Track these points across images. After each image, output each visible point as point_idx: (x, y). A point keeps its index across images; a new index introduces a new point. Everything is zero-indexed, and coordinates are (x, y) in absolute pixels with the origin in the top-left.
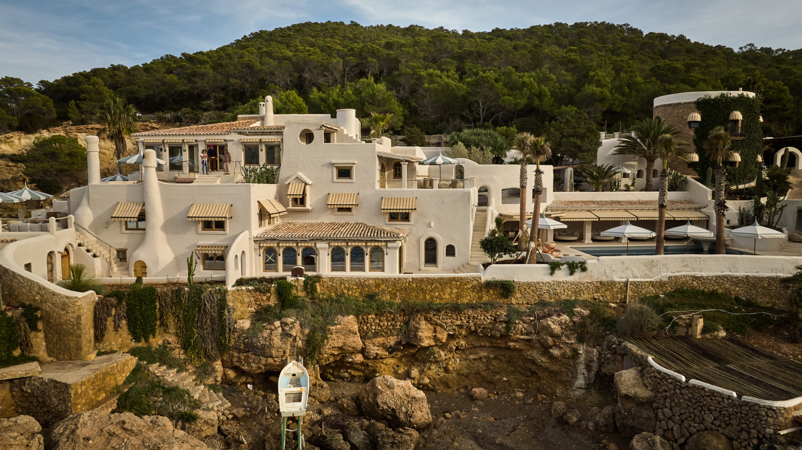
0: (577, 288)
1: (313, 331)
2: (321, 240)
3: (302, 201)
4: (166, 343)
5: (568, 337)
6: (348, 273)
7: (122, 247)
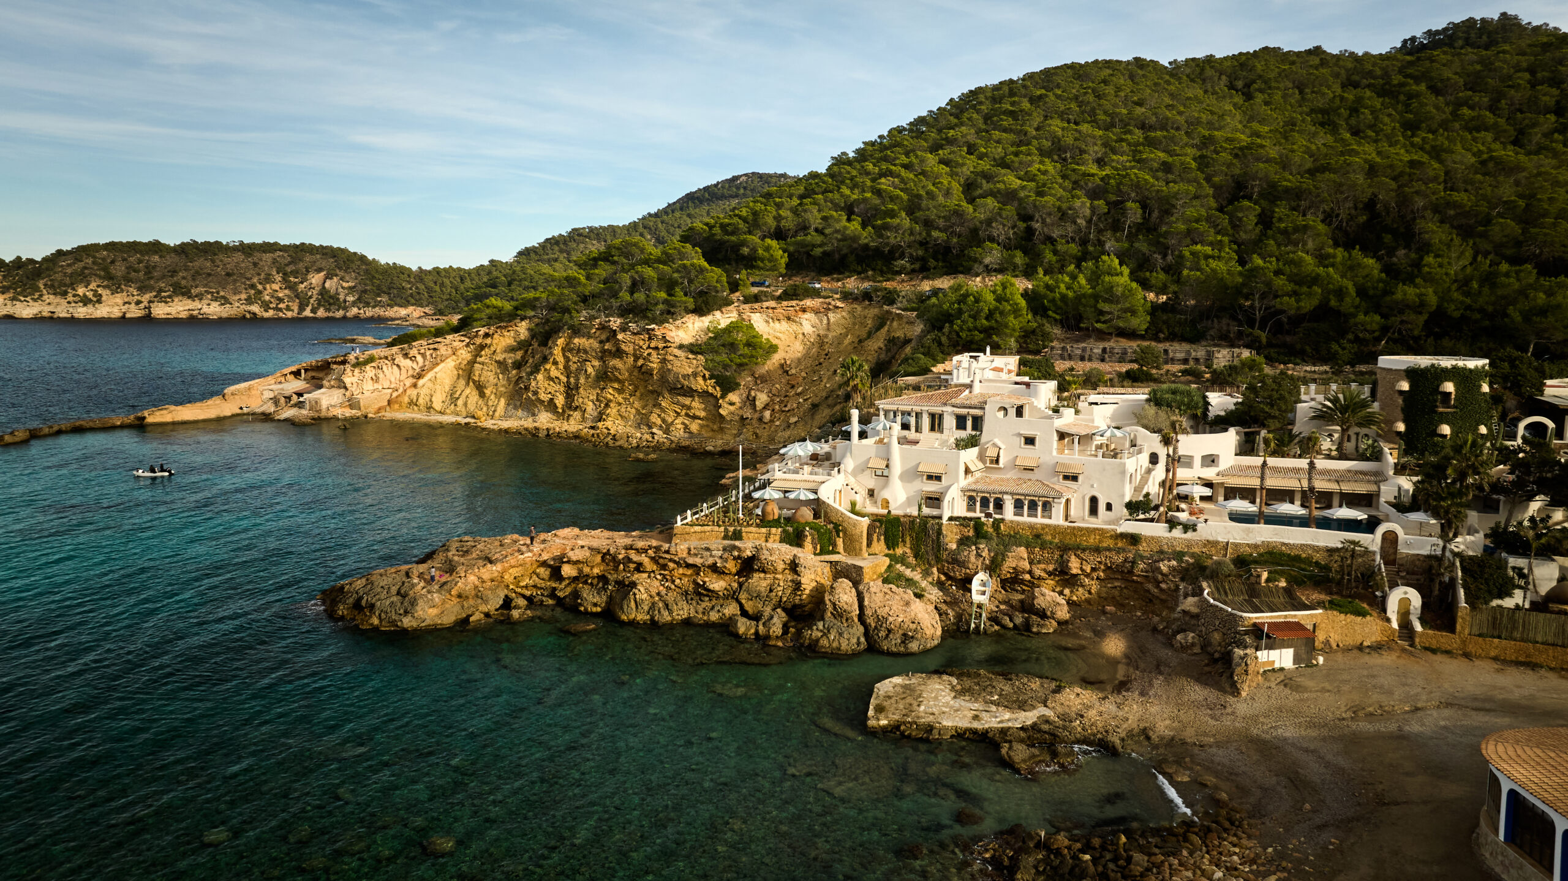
0: (1189, 544)
1: (996, 554)
2: (1007, 493)
3: (997, 461)
4: (905, 553)
5: (1174, 576)
6: (1025, 519)
7: (871, 487)
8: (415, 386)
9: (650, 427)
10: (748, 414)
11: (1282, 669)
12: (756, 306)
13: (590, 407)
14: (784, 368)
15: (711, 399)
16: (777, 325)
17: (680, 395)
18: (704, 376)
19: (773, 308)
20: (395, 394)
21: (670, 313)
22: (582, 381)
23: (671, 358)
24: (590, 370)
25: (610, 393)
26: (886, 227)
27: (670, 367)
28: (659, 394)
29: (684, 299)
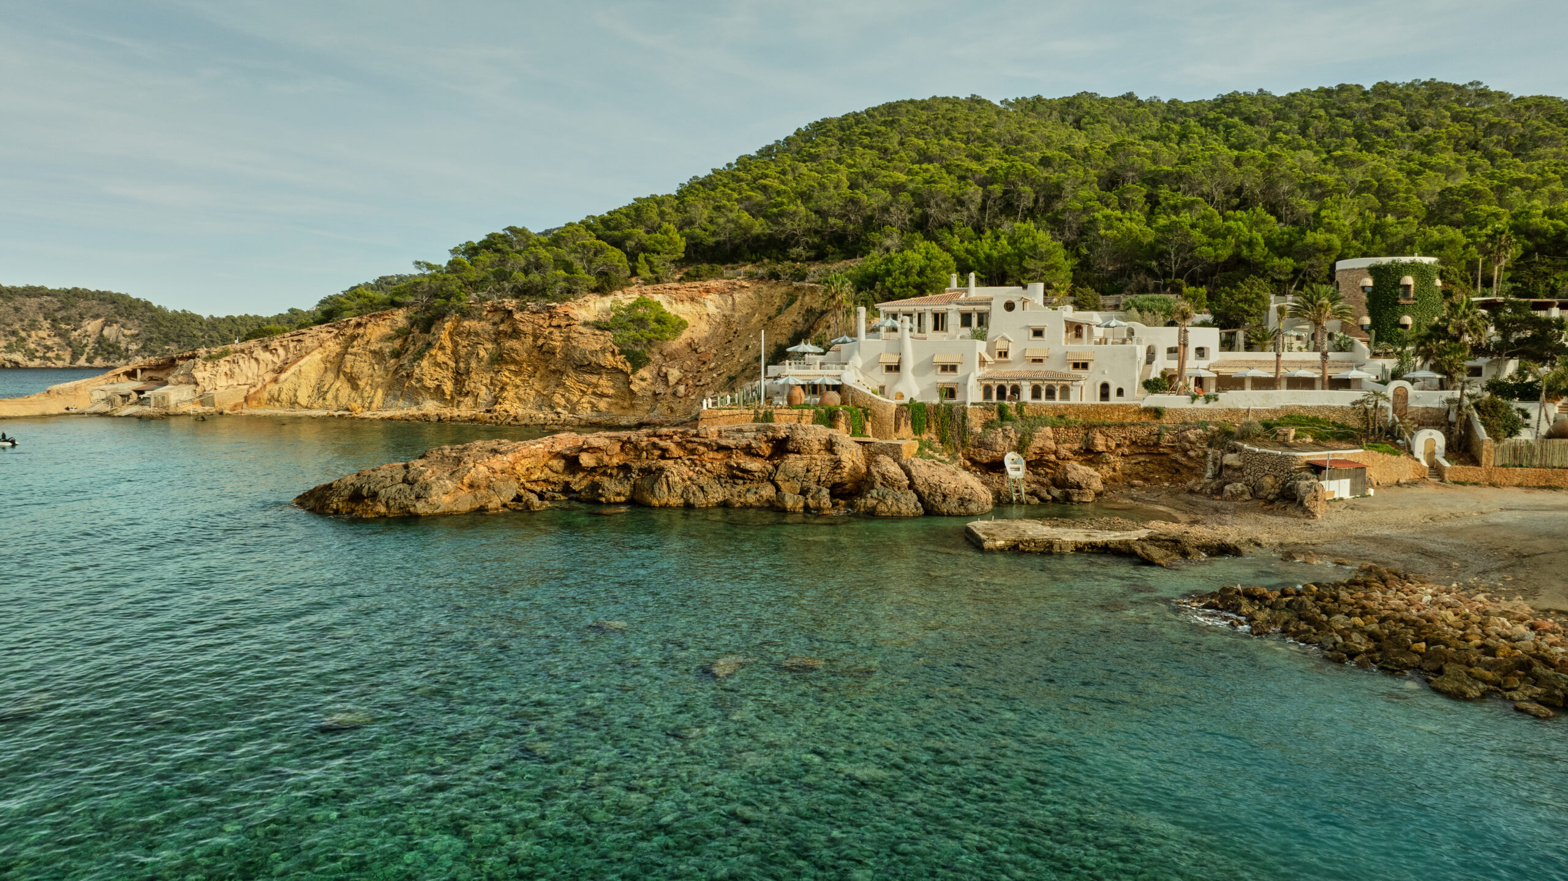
1: (1024, 435)
2: (1025, 379)
3: (1006, 354)
4: (931, 438)
5: (1201, 444)
6: (1045, 402)
8: (275, 380)
9: (552, 408)
10: (660, 389)
11: (1341, 499)
12: (659, 286)
13: (483, 392)
14: (692, 347)
15: (621, 377)
16: (680, 306)
17: (586, 372)
18: (613, 352)
19: (676, 289)
20: (252, 391)
21: (570, 292)
22: (473, 364)
23: (576, 335)
24: (482, 353)
25: (505, 376)
26: (782, 214)
27: (575, 344)
28: (562, 373)
29: (587, 276)
